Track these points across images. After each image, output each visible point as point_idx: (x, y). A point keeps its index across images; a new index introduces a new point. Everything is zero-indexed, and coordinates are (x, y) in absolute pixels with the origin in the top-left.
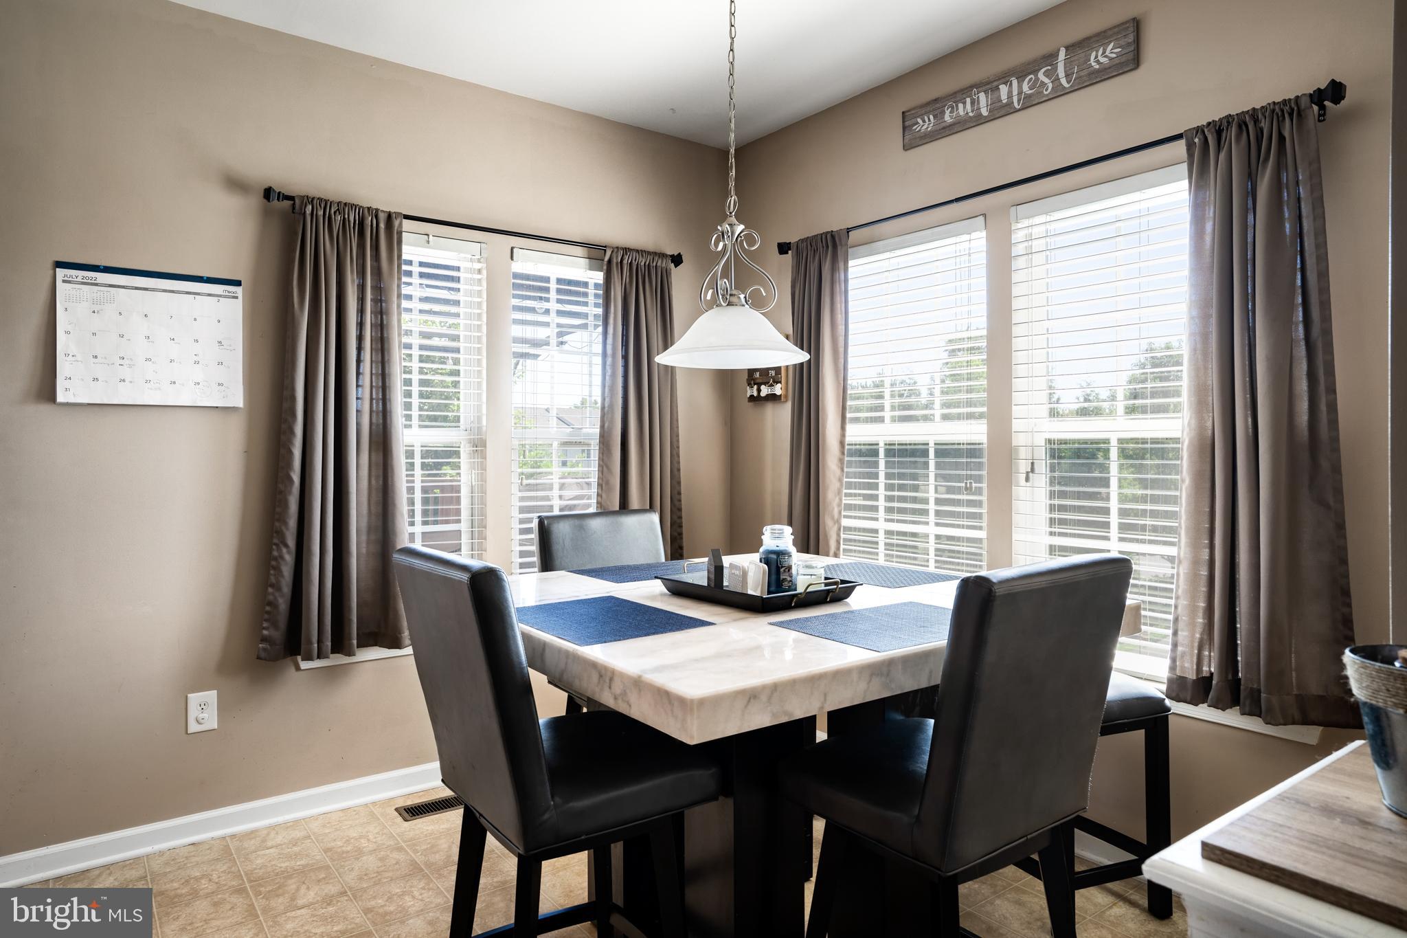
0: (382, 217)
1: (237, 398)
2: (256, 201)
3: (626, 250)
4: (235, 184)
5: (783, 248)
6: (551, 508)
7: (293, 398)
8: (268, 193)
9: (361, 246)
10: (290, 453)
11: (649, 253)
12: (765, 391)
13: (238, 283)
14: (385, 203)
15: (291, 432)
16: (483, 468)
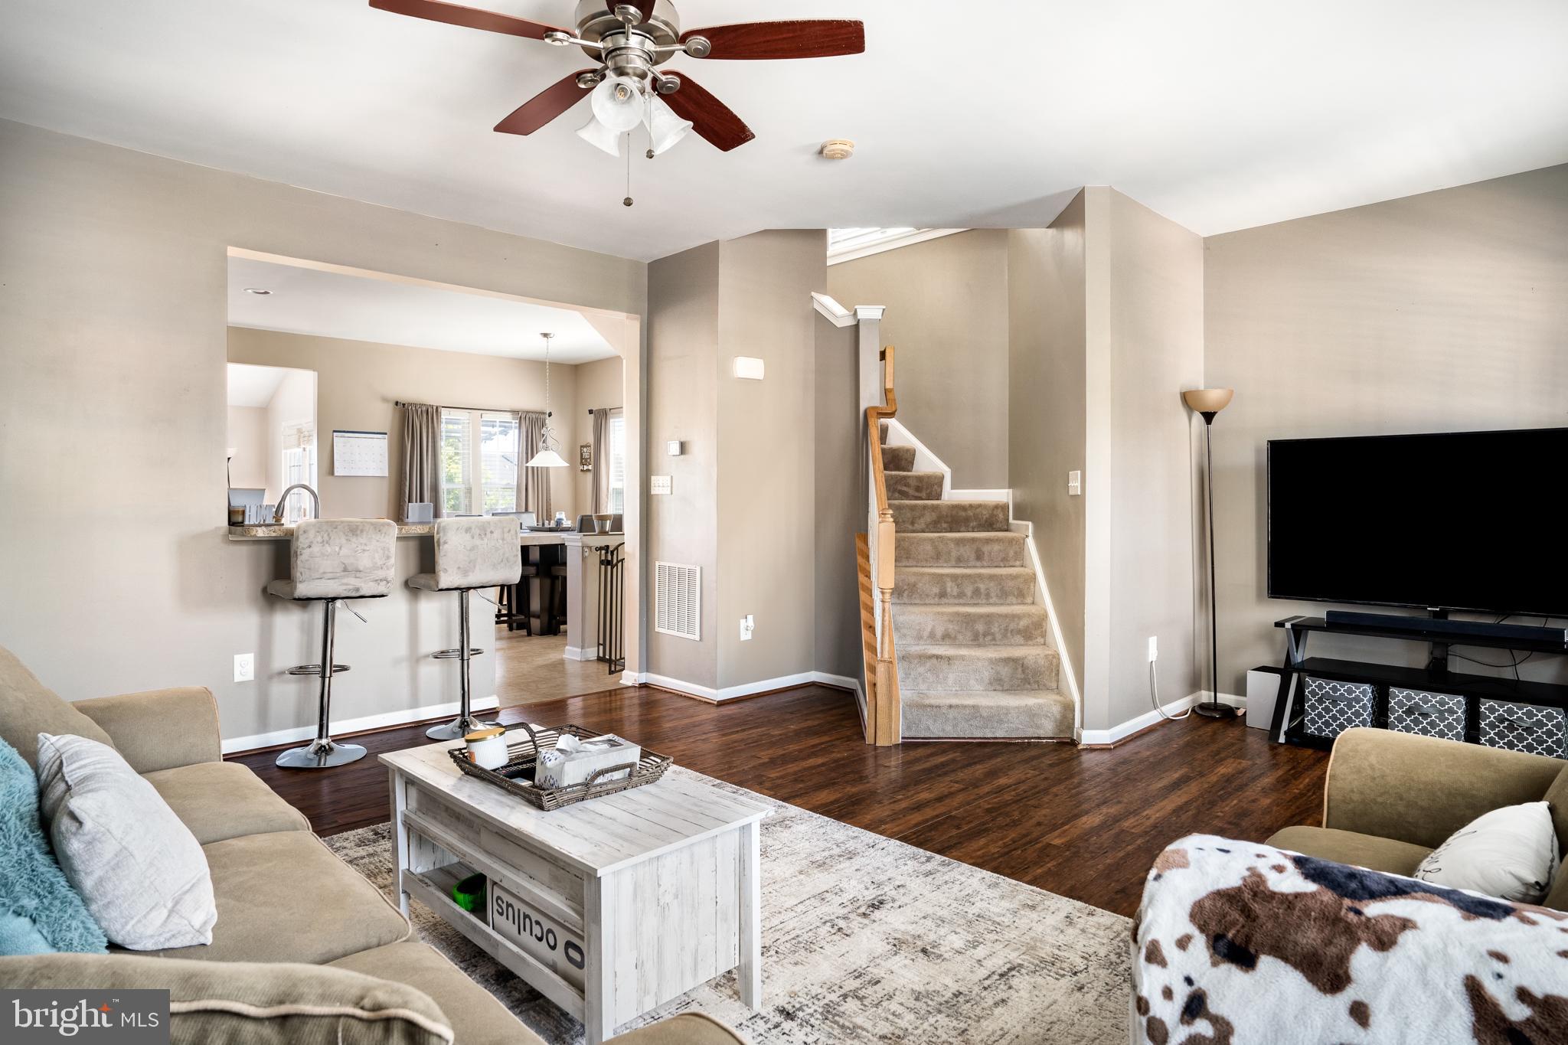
0: (435, 408)
1: (386, 474)
2: (391, 406)
3: (528, 412)
4: (385, 400)
5: (591, 412)
6: (496, 509)
7: (406, 473)
8: (397, 403)
9: (427, 418)
10: (405, 492)
11: (537, 413)
12: (586, 468)
13: (386, 434)
14: (435, 404)
15: (405, 485)
16: (470, 498)
